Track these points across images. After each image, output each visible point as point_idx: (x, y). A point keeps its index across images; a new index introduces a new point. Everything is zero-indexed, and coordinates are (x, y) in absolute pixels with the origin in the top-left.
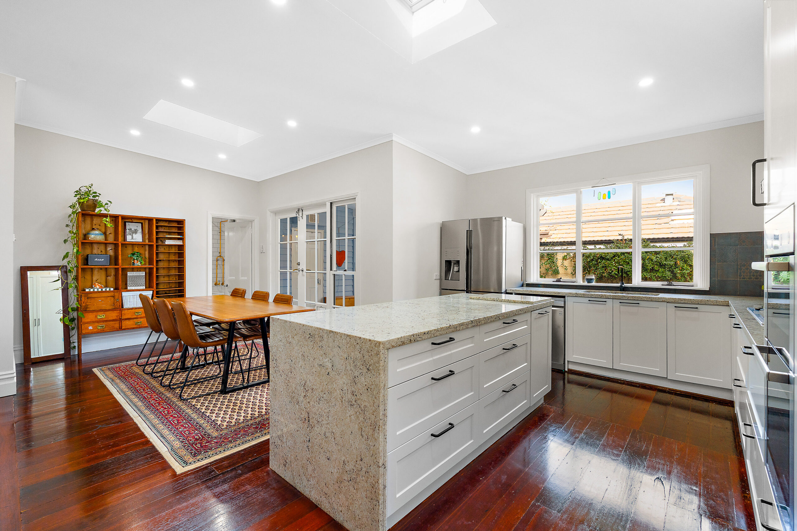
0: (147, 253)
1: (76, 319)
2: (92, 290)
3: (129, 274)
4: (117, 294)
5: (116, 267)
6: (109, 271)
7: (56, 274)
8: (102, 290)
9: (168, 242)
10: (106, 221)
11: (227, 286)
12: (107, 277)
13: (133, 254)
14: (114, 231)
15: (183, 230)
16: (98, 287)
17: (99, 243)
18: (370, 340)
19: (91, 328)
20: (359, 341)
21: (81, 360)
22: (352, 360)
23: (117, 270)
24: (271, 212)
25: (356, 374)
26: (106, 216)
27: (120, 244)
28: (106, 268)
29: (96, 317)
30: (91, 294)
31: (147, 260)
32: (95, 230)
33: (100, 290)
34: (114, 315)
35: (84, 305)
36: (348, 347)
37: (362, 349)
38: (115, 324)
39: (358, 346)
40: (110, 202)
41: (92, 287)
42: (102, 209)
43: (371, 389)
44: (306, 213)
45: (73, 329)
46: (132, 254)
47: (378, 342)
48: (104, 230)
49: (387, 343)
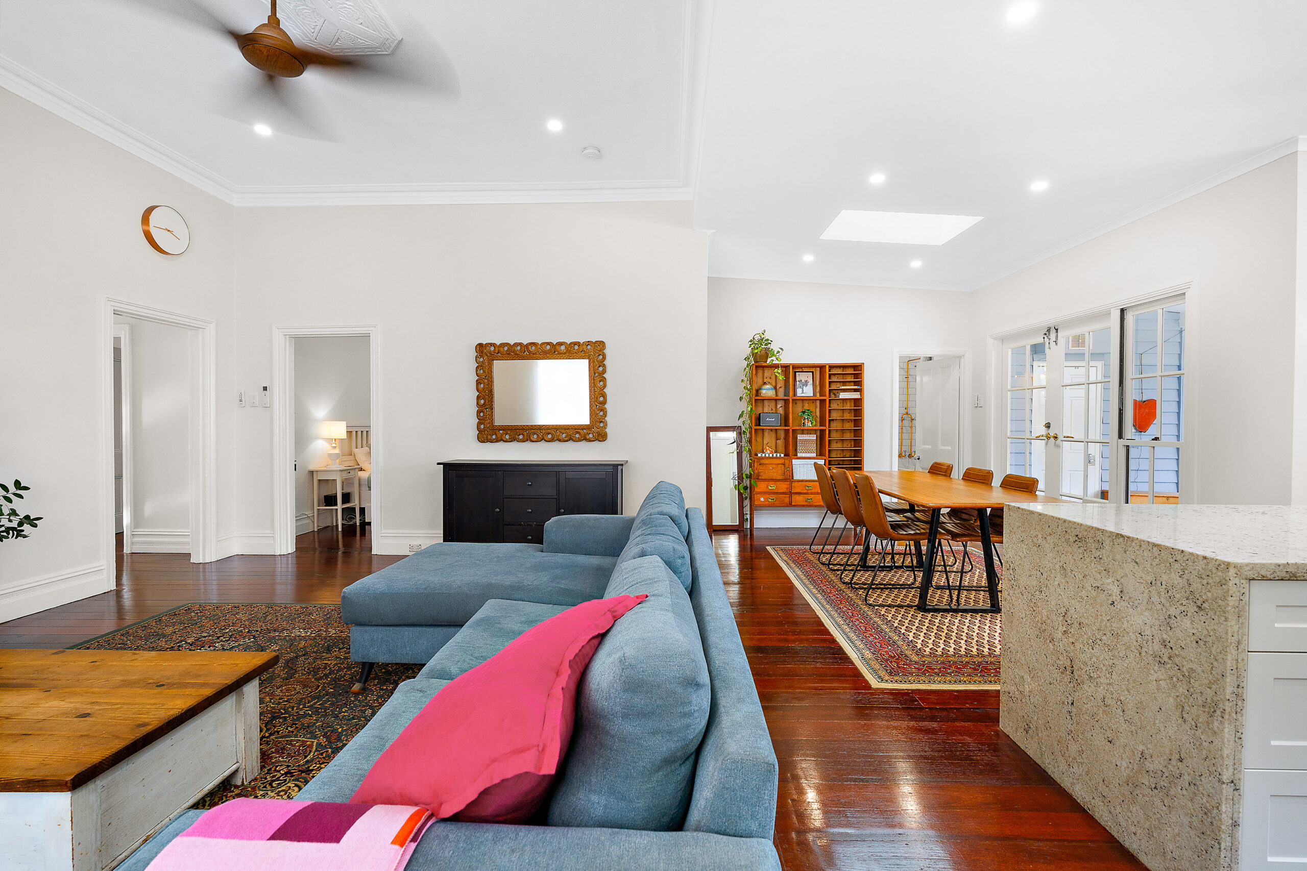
0: (818, 410)
1: (749, 488)
2: (763, 455)
3: (800, 437)
4: (787, 462)
5: (786, 428)
6: (779, 432)
7: (732, 435)
8: (773, 455)
9: (843, 395)
10: (778, 372)
11: (919, 459)
12: (777, 440)
13: (804, 412)
14: (784, 384)
15: (861, 378)
16: (769, 452)
17: (770, 400)
18: (1205, 558)
19: (762, 499)
20: (1179, 557)
21: (753, 535)
22: (1164, 586)
23: (787, 431)
24: (995, 339)
25: (1172, 611)
26: (776, 366)
27: (791, 400)
28: (776, 430)
29: (767, 487)
30: (763, 460)
31: (818, 420)
32: (767, 384)
33: (771, 455)
34: (783, 487)
35: (756, 472)
36: (1154, 564)
37: (1186, 572)
38: (785, 497)
39: (1177, 566)
40: (782, 349)
41: (763, 452)
42: (774, 358)
43: (1205, 642)
44: (1064, 334)
45: (746, 498)
46: (802, 412)
47: (1224, 563)
48: (774, 384)
49: (1248, 568)
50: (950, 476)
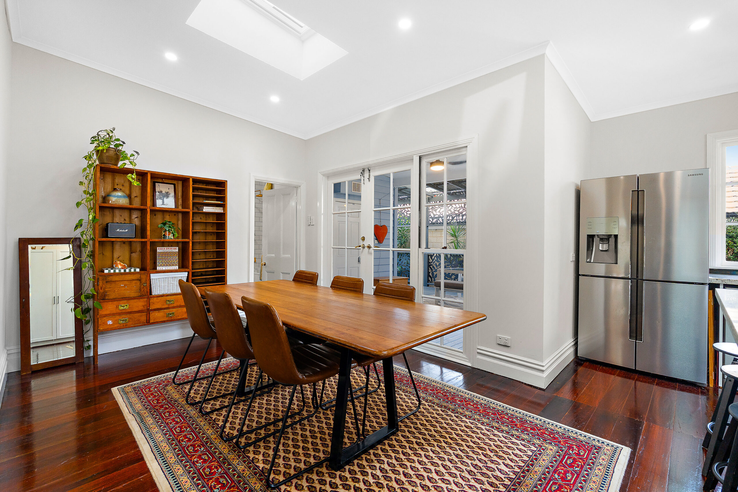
0: (180, 223)
1: (92, 310)
2: (112, 271)
3: (159, 250)
4: (144, 277)
5: (143, 240)
6: (134, 245)
7: (66, 249)
8: (125, 271)
9: (206, 209)
10: (132, 178)
11: (265, 265)
12: (131, 253)
13: (164, 224)
14: (140, 193)
15: (224, 194)
16: (120, 267)
17: (122, 208)
19: (110, 322)
21: (97, 367)
23: (144, 244)
24: (324, 175)
26: (131, 171)
27: (149, 210)
28: (131, 242)
29: (117, 307)
30: (111, 277)
31: (180, 232)
32: (117, 190)
33: (122, 271)
34: (139, 304)
35: (101, 291)
38: (141, 316)
40: (137, 153)
41: (112, 268)
42: (127, 162)
44: (373, 174)
45: (87, 322)
46: (163, 223)
48: (128, 192)
50: (316, 284)
